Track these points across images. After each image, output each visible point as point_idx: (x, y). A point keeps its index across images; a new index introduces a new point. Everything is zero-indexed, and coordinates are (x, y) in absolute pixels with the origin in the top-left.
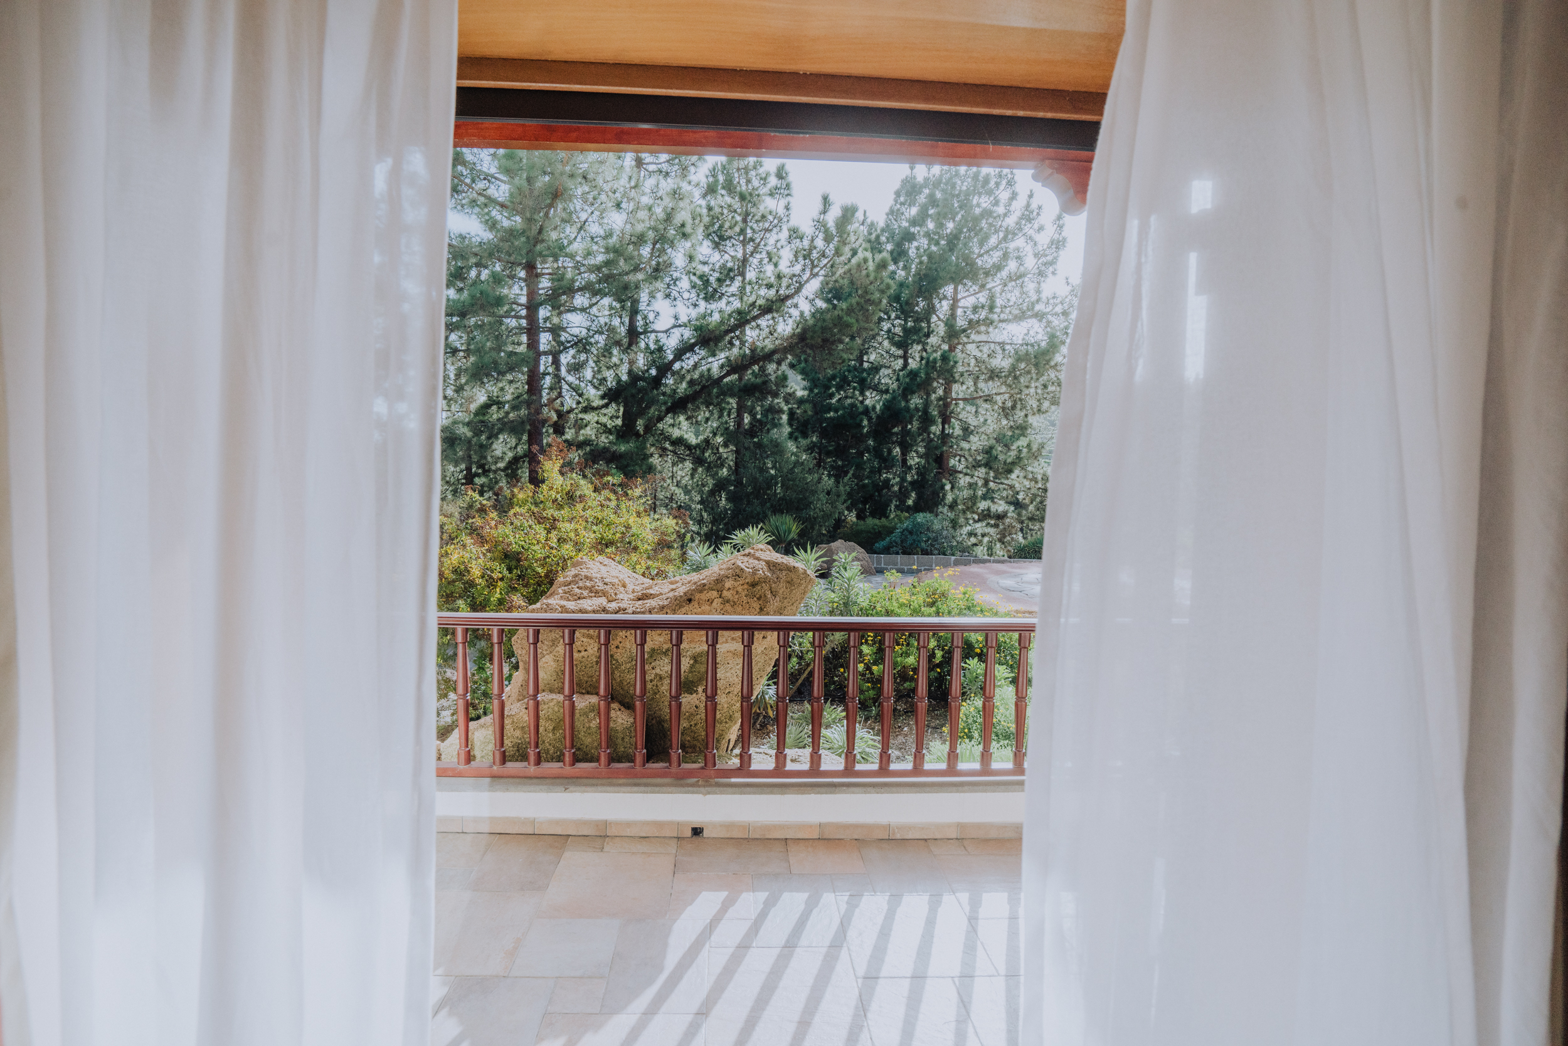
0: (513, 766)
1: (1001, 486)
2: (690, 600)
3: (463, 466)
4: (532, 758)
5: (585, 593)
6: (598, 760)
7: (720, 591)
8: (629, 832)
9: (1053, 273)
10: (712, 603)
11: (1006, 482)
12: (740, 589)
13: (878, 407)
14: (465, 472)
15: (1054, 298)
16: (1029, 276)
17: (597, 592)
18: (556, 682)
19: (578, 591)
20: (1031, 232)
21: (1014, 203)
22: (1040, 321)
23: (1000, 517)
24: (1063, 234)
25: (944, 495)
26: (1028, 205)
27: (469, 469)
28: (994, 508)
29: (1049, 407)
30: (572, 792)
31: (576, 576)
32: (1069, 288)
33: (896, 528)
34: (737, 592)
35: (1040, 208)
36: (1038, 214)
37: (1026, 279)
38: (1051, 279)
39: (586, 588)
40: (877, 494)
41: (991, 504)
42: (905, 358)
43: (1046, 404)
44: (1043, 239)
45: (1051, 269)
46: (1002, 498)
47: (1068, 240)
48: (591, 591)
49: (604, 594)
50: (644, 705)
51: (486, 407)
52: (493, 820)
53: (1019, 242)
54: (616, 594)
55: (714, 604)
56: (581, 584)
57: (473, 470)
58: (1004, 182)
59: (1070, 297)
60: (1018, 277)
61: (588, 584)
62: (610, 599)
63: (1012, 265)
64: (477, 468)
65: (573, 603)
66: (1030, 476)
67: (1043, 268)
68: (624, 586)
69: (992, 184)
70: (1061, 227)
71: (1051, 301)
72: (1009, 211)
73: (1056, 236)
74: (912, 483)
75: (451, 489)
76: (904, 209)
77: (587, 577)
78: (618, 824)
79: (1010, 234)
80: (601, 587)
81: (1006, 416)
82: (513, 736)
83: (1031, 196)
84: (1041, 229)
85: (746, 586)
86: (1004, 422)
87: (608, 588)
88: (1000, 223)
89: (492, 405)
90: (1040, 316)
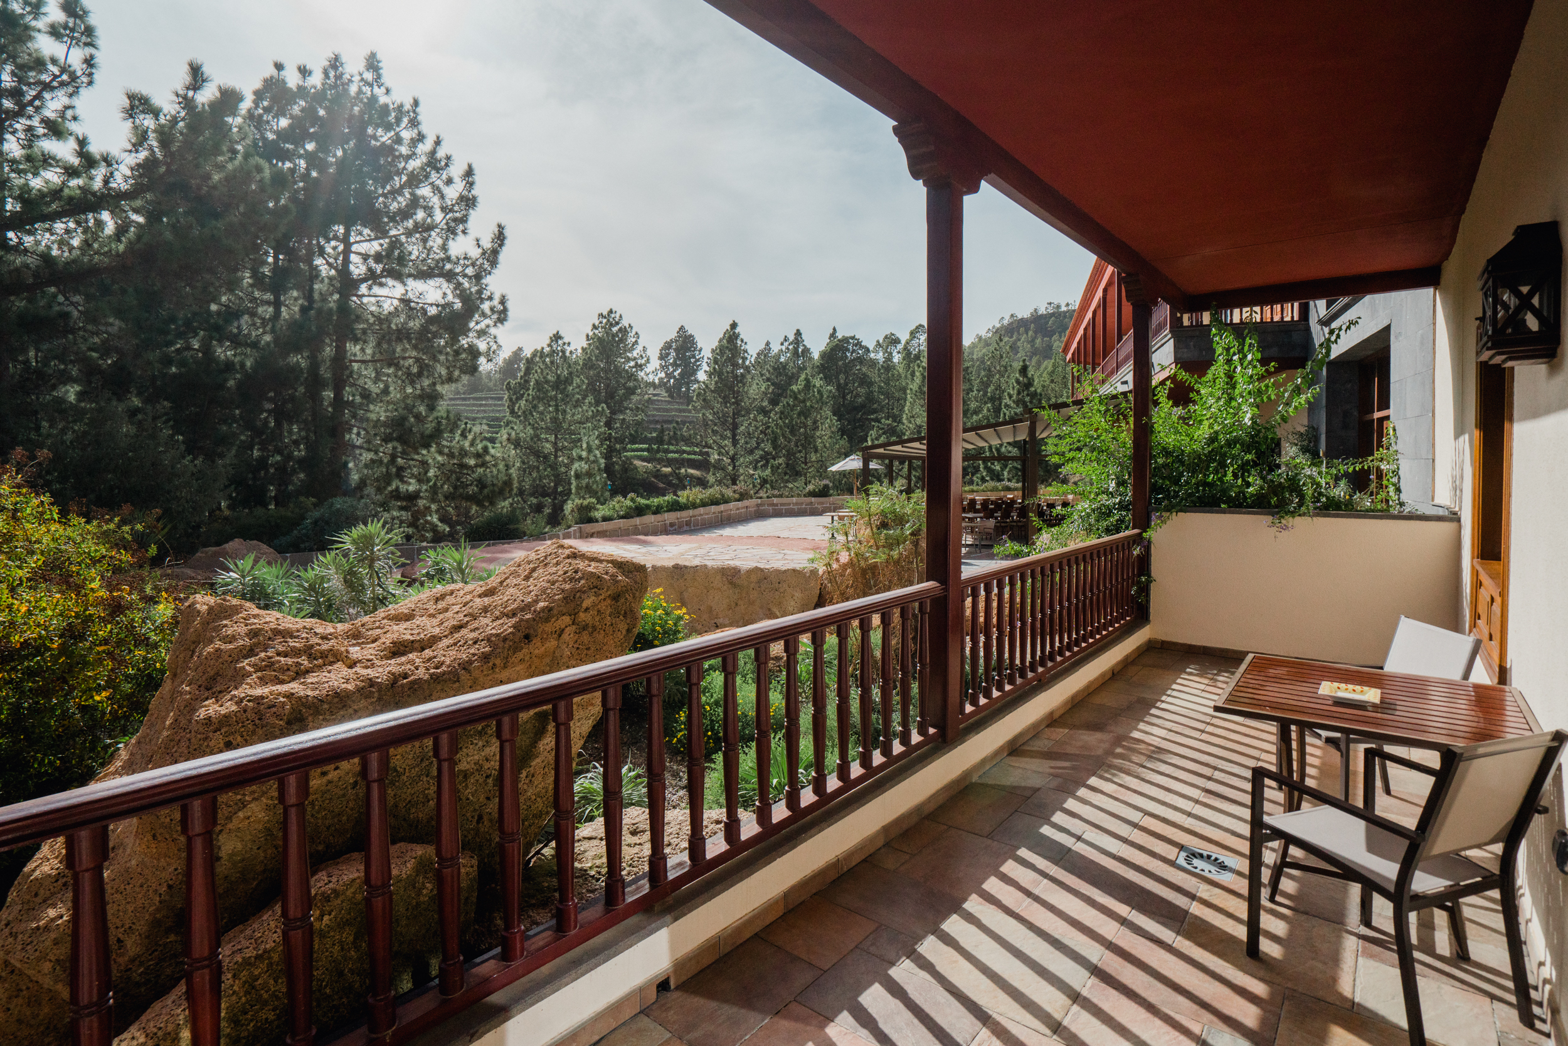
1: (411, 463)
2: (527, 637)
7: (574, 614)
9: (464, 232)
10: (560, 636)
11: (416, 457)
12: (603, 606)
13: (248, 364)
15: (465, 258)
16: (437, 230)
18: (260, 851)
20: (439, 182)
21: (420, 146)
22: (449, 281)
23: (413, 497)
24: (473, 192)
25: (348, 474)
26: (433, 152)
28: (403, 488)
29: (459, 376)
32: (480, 251)
33: (303, 518)
34: (599, 611)
35: (448, 158)
36: (447, 165)
37: (433, 234)
38: (461, 238)
40: (250, 476)
41: (400, 484)
42: (277, 304)
43: (457, 373)
44: (452, 193)
45: (461, 227)
46: (413, 476)
47: (479, 199)
53: (424, 191)
55: (565, 636)
58: (405, 120)
59: (481, 261)
60: (425, 229)
63: (420, 215)
66: (446, 450)
67: (453, 224)
69: (392, 118)
70: (471, 184)
71: (462, 262)
72: (414, 154)
73: (465, 193)
74: (301, 461)
76: (270, 118)
79: (415, 180)
81: (412, 383)
83: (438, 142)
84: (449, 182)
85: (609, 601)
86: (409, 390)
88: (403, 164)
90: (449, 276)
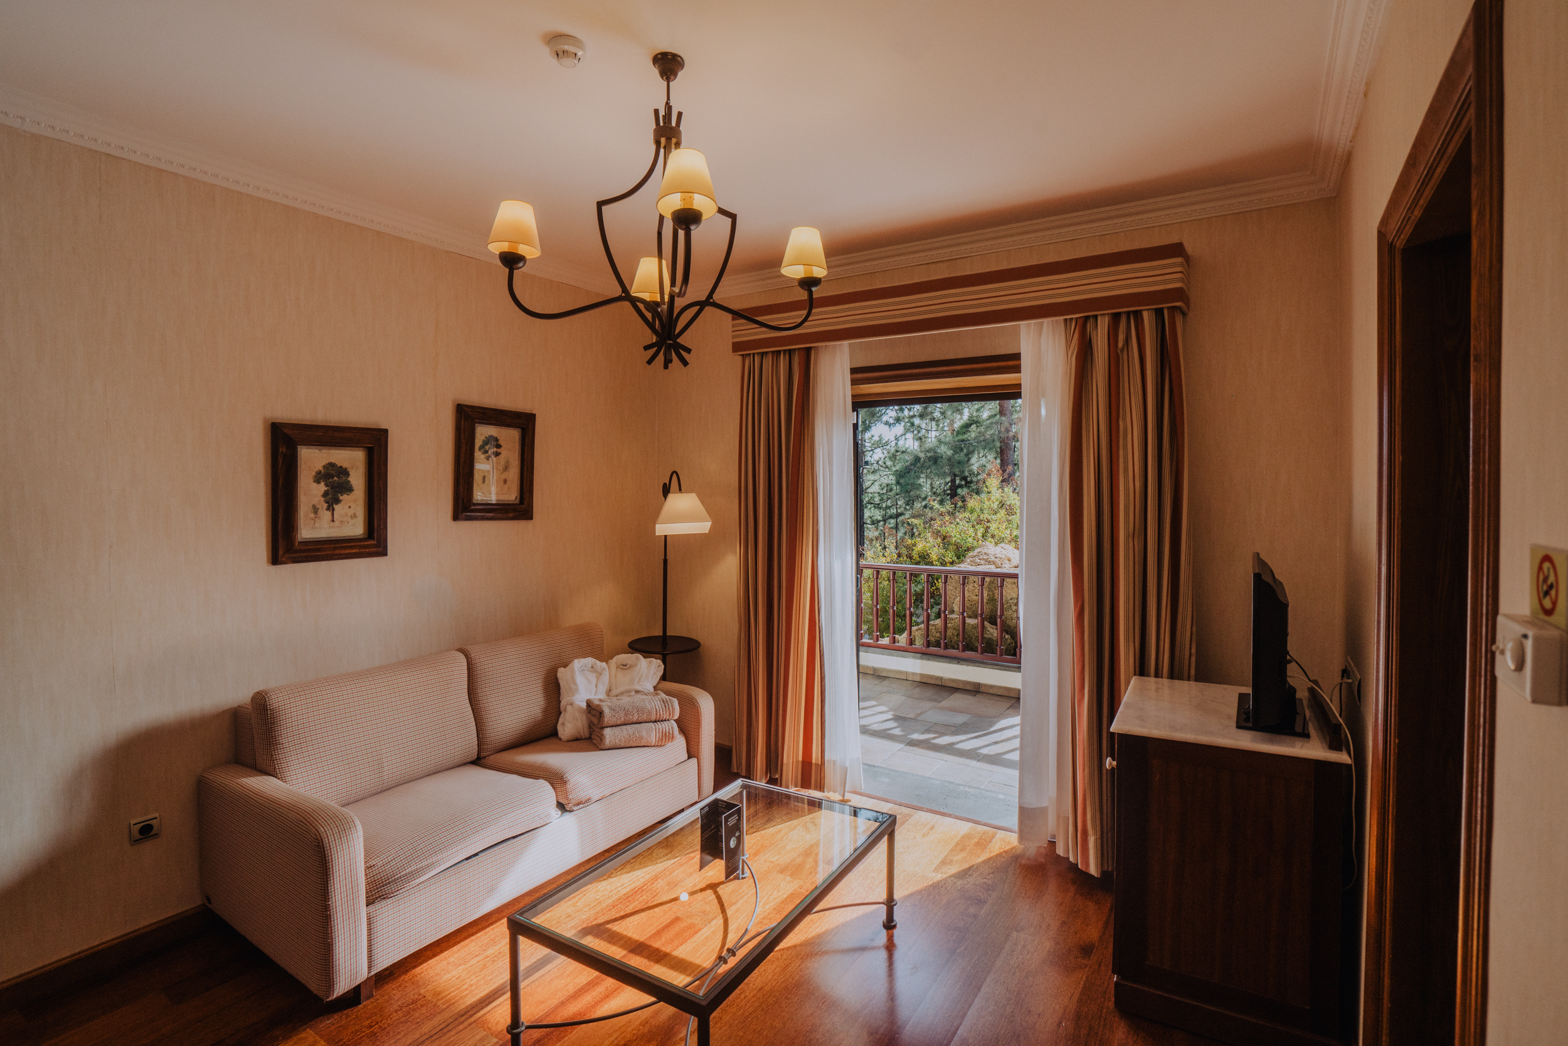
0: (933, 649)
3: (948, 479)
4: (942, 645)
5: (982, 562)
6: (977, 651)
8: (991, 691)
14: (950, 484)
17: (990, 562)
19: (979, 561)
27: (953, 481)
30: (962, 665)
31: (979, 552)
39: (983, 559)
48: (986, 561)
49: (994, 563)
50: (1002, 621)
51: (966, 426)
52: (922, 675)
54: (1002, 564)
56: (981, 557)
57: (957, 482)
61: (985, 557)
62: (998, 566)
64: (961, 480)
65: (974, 567)
68: (1009, 560)
75: (938, 499)
77: (985, 553)
78: (986, 686)
80: (993, 559)
82: (935, 635)
87: (997, 560)
89: (971, 424)
